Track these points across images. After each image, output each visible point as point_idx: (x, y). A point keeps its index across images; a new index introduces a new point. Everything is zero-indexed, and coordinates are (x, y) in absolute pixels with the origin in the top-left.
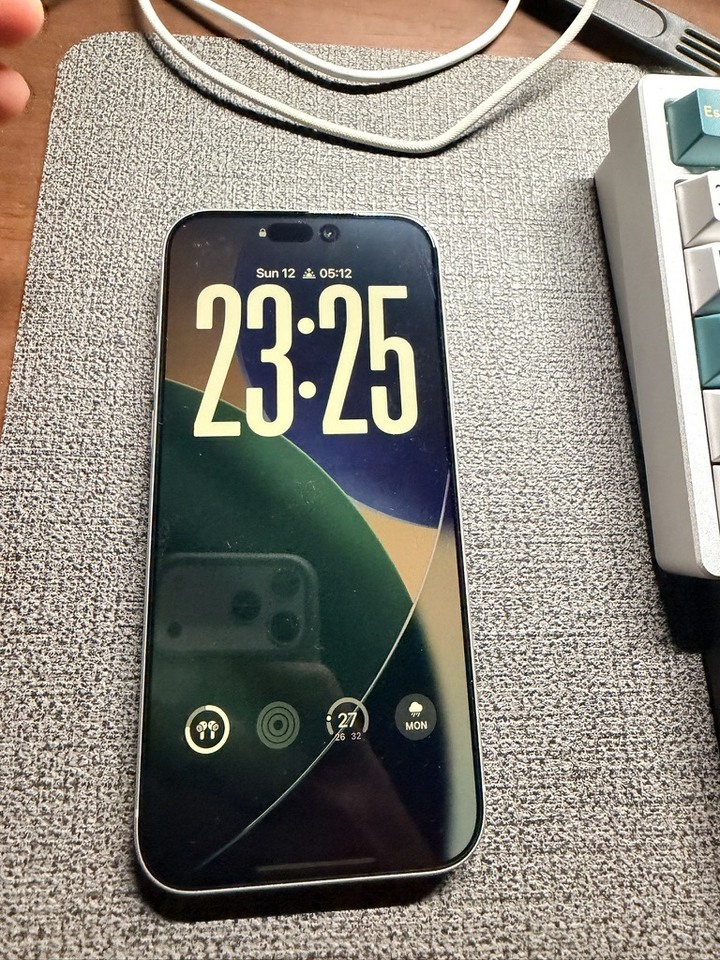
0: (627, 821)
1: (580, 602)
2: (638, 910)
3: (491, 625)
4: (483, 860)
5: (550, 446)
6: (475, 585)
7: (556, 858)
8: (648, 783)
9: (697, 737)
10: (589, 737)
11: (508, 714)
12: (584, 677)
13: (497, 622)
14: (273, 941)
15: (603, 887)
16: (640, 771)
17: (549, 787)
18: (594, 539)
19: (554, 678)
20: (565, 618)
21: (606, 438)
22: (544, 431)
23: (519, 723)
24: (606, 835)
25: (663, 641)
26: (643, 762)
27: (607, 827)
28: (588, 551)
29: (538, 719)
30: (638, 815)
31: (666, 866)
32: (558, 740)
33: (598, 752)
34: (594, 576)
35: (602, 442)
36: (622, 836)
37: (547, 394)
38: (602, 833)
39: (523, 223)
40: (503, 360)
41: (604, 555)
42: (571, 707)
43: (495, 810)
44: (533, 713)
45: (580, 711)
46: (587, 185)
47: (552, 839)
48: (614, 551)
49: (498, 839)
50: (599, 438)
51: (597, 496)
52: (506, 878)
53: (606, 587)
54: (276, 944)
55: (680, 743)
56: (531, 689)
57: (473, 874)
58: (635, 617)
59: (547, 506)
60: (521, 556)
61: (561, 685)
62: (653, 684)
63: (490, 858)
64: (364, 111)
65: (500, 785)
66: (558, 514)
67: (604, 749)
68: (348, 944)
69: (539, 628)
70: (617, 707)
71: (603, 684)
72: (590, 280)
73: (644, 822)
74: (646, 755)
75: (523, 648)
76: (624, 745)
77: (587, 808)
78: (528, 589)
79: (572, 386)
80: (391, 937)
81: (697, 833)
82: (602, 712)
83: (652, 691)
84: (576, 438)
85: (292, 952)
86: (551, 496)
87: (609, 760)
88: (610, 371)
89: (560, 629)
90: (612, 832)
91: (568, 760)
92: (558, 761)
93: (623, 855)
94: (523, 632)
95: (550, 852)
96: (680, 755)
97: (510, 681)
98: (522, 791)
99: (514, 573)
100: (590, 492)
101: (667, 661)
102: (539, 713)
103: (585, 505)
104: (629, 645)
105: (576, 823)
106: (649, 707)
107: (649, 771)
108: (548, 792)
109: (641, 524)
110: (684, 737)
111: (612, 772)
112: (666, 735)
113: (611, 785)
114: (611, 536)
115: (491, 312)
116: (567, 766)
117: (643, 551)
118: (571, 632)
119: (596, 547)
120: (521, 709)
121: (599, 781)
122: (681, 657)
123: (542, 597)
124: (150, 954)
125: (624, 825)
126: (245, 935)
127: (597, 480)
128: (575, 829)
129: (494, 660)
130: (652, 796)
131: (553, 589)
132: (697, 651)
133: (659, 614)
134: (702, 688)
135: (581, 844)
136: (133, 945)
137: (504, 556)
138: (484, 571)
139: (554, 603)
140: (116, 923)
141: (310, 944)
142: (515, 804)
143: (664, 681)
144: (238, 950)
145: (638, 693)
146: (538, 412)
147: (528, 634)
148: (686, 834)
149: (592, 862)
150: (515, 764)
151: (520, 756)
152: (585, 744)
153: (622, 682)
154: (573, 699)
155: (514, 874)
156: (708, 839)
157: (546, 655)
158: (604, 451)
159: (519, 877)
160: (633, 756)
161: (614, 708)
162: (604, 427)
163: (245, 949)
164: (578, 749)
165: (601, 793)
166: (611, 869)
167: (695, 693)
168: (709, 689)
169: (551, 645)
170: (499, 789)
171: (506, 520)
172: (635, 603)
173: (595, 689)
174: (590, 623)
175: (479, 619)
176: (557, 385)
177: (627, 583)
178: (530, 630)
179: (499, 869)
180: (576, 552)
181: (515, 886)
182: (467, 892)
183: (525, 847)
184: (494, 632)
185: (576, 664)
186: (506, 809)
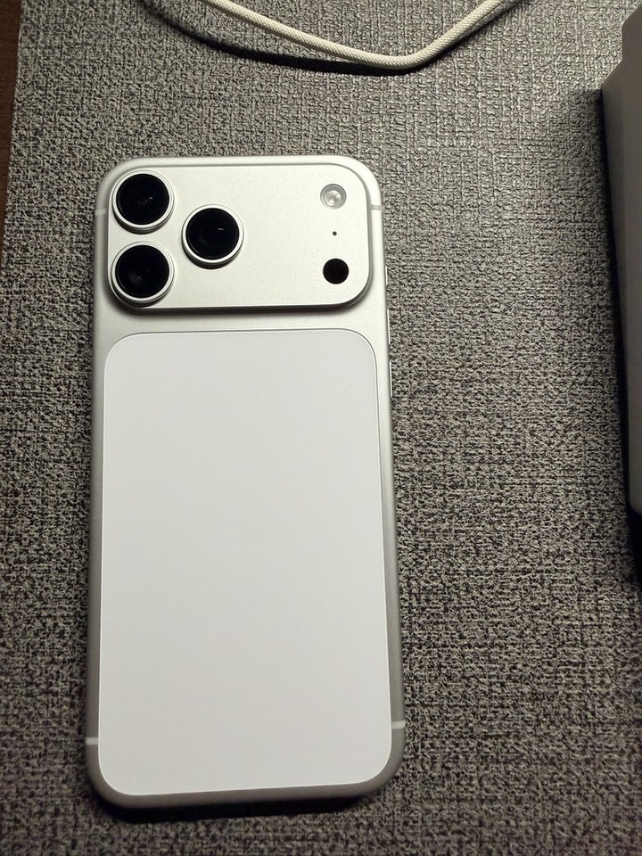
0: (579, 739)
1: (550, 541)
2: (583, 813)
3: (460, 561)
4: (443, 766)
5: (531, 388)
6: (447, 523)
7: (510, 767)
8: (603, 706)
10: (549, 664)
11: (473, 642)
12: (548, 611)
13: (467, 559)
14: (255, 825)
15: (552, 793)
16: (596, 695)
17: (508, 707)
18: (569, 480)
19: (520, 610)
20: (533, 556)
21: (590, 379)
22: (527, 372)
23: (482, 650)
24: (559, 750)
25: (629, 579)
26: (599, 688)
27: (560, 743)
28: (562, 492)
29: (501, 647)
30: (590, 734)
31: (612, 778)
32: (519, 666)
33: (556, 678)
34: (566, 517)
35: (585, 383)
36: (573, 751)
37: (532, 333)
38: (555, 748)
39: (519, 143)
40: (488, 298)
41: (578, 496)
42: (533, 637)
43: (456, 725)
44: (497, 641)
45: (542, 641)
46: (593, 99)
47: (508, 752)
49: (457, 749)
50: (582, 379)
51: (576, 437)
52: (463, 783)
53: (577, 527)
54: (258, 828)
55: (637, 672)
56: (496, 620)
57: (433, 778)
58: (604, 557)
59: (524, 448)
60: (494, 496)
61: (526, 618)
62: (616, 618)
63: (450, 765)
64: (350, 16)
65: (461, 704)
66: (535, 456)
67: (563, 676)
68: (320, 830)
69: (507, 565)
70: (579, 638)
71: (566, 618)
72: (587, 208)
73: (595, 740)
74: (602, 682)
75: (491, 583)
76: (582, 672)
77: (542, 726)
78: (499, 528)
79: (559, 324)
80: (358, 826)
82: (563, 643)
83: (614, 624)
84: (559, 380)
85: (271, 835)
86: (528, 437)
87: (566, 685)
88: (600, 307)
89: (528, 566)
90: (564, 747)
91: (527, 684)
92: (518, 685)
93: (573, 767)
94: (491, 568)
95: (505, 762)
96: (636, 684)
97: (476, 613)
98: (482, 710)
99: (486, 512)
100: (568, 434)
101: (632, 597)
102: (502, 642)
103: (562, 447)
104: (595, 581)
105: (531, 739)
106: (609, 640)
107: (604, 696)
108: (507, 711)
109: (618, 465)
111: (569, 696)
112: (624, 664)
113: (568, 707)
114: (586, 478)
115: (479, 245)
116: (526, 689)
117: (617, 492)
119: (570, 488)
120: (486, 637)
121: (556, 703)
123: (512, 535)
125: (577, 742)
127: (577, 422)
128: (530, 744)
129: (462, 593)
130: (605, 718)
131: (524, 528)
133: (628, 553)
135: (534, 757)
137: (478, 497)
138: (457, 511)
139: (524, 542)
141: (287, 829)
142: (475, 721)
143: (626, 616)
144: (225, 831)
145: (600, 626)
146: (522, 352)
147: (496, 570)
148: (634, 752)
149: (544, 772)
150: (477, 686)
151: (482, 680)
152: (545, 670)
153: (586, 615)
154: (536, 630)
155: (471, 779)
157: (513, 590)
158: (587, 392)
159: (475, 782)
160: (590, 682)
161: (576, 639)
162: (589, 368)
164: (537, 674)
165: (557, 714)
166: (560, 779)
169: (518, 581)
170: (461, 707)
171: (482, 461)
172: (606, 542)
173: (558, 622)
174: (557, 561)
175: (449, 556)
176: (543, 324)
177: (598, 524)
178: (499, 566)
179: (458, 775)
180: (550, 493)
181: (471, 789)
182: (428, 792)
183: (482, 757)
184: (463, 568)
185: (541, 598)
186: (467, 725)
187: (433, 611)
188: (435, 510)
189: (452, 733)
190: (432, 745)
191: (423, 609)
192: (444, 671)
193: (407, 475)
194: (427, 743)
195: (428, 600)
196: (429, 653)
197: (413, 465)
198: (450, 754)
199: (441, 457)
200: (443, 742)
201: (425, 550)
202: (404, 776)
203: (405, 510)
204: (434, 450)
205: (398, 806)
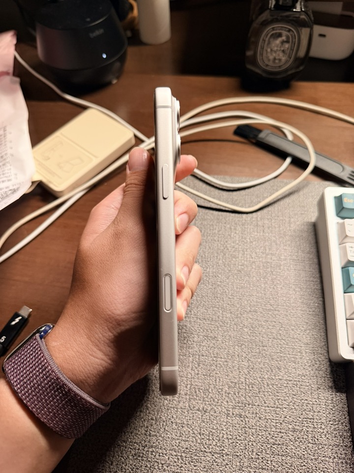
0: (312, 449)
1: (299, 370)
3: (265, 374)
4: (256, 454)
6: (260, 359)
7: (284, 458)
8: (321, 437)
9: (342, 423)
10: (300, 418)
11: (269, 405)
12: (299, 396)
13: (268, 373)
14: (181, 467)
16: (319, 432)
17: (283, 433)
18: (307, 348)
19: (288, 395)
20: (293, 375)
23: (273, 409)
24: (304, 453)
25: (331, 387)
26: (320, 430)
27: (304, 450)
28: (304, 352)
29: (281, 409)
30: (316, 448)
31: (326, 468)
32: (288, 417)
33: (302, 423)
34: (306, 361)
36: (310, 454)
38: (302, 452)
41: (310, 354)
42: (293, 406)
43: (262, 437)
44: (279, 406)
45: (297, 407)
48: (314, 353)
49: (262, 448)
52: (264, 462)
53: (310, 366)
54: (182, 469)
55: (335, 425)
56: (279, 398)
57: (252, 458)
58: (321, 378)
60: (278, 351)
61: (290, 398)
62: (326, 402)
63: (259, 454)
65: (265, 429)
67: (305, 423)
69: (283, 377)
71: (306, 400)
73: (319, 451)
74: (321, 427)
75: (277, 383)
76: (313, 422)
77: (297, 442)
78: (280, 363)
81: (339, 458)
82: (305, 409)
83: (325, 404)
87: (306, 427)
89: (291, 378)
90: (306, 452)
91: (291, 424)
92: (287, 424)
93: (310, 461)
94: (277, 377)
95: (281, 456)
96: (335, 429)
97: (271, 394)
98: (273, 433)
99: (275, 356)
101: (332, 395)
102: (281, 407)
104: (318, 387)
105: (292, 447)
106: (324, 410)
107: (322, 433)
108: (282, 435)
109: (325, 345)
110: (337, 423)
111: (308, 431)
112: (330, 421)
113: (307, 436)
117: (325, 354)
118: (296, 380)
119: (307, 351)
120: (274, 404)
121: (302, 434)
122: (338, 394)
123: (285, 366)
124: (141, 463)
126: (171, 463)
128: (292, 449)
129: (265, 386)
130: (322, 442)
131: (290, 364)
132: (344, 393)
133: (330, 378)
134: (346, 406)
135: (294, 455)
136: (135, 459)
137: (272, 351)
138: (264, 355)
139: (290, 369)
140: (130, 451)
142: (270, 437)
143: (330, 402)
144: (169, 468)
145: (320, 405)
148: (335, 458)
149: (297, 462)
150: (271, 423)
151: (273, 420)
152: (298, 420)
153: (314, 400)
154: (294, 403)
155: (268, 461)
156: (344, 461)
157: (285, 387)
159: (269, 462)
160: (316, 427)
161: (310, 409)
163: (171, 468)
164: (295, 421)
165: (303, 438)
166: (304, 465)
167: (343, 407)
168: (348, 407)
169: (288, 383)
172: (321, 372)
173: (303, 401)
174: (303, 377)
175: (261, 371)
177: (318, 365)
178: (280, 377)
179: (262, 458)
180: (299, 352)
181: (267, 465)
182: (250, 464)
183: (272, 452)
184: (266, 376)
185: (296, 391)
186: (266, 438)
187: (255, 391)
188: (256, 354)
189: (261, 441)
190: (252, 444)
191: (251, 390)
192: (258, 416)
193: (246, 340)
194: (250, 443)
195: (252, 387)
196: (252, 407)
197: (248, 337)
198: (259, 449)
199: (258, 335)
200: (257, 444)
201: (252, 368)
202: (241, 456)
203: (245, 353)
204: (256, 332)
205: (238, 468)
